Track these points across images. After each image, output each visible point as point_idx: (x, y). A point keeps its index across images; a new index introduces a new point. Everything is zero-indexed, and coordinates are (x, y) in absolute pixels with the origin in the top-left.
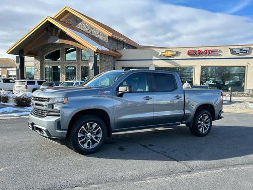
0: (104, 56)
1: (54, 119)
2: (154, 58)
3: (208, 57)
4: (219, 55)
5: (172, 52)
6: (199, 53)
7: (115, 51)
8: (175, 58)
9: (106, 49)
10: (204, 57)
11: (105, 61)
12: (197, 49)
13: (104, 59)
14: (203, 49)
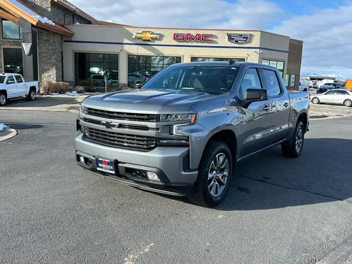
0: (45, 33)
1: (177, 153)
2: (126, 41)
3: (200, 44)
4: (215, 42)
5: (152, 33)
6: (189, 38)
7: (62, 26)
8: (157, 42)
9: (50, 22)
10: (195, 44)
11: (48, 40)
12: (185, 32)
13: (45, 38)
14: (194, 33)
